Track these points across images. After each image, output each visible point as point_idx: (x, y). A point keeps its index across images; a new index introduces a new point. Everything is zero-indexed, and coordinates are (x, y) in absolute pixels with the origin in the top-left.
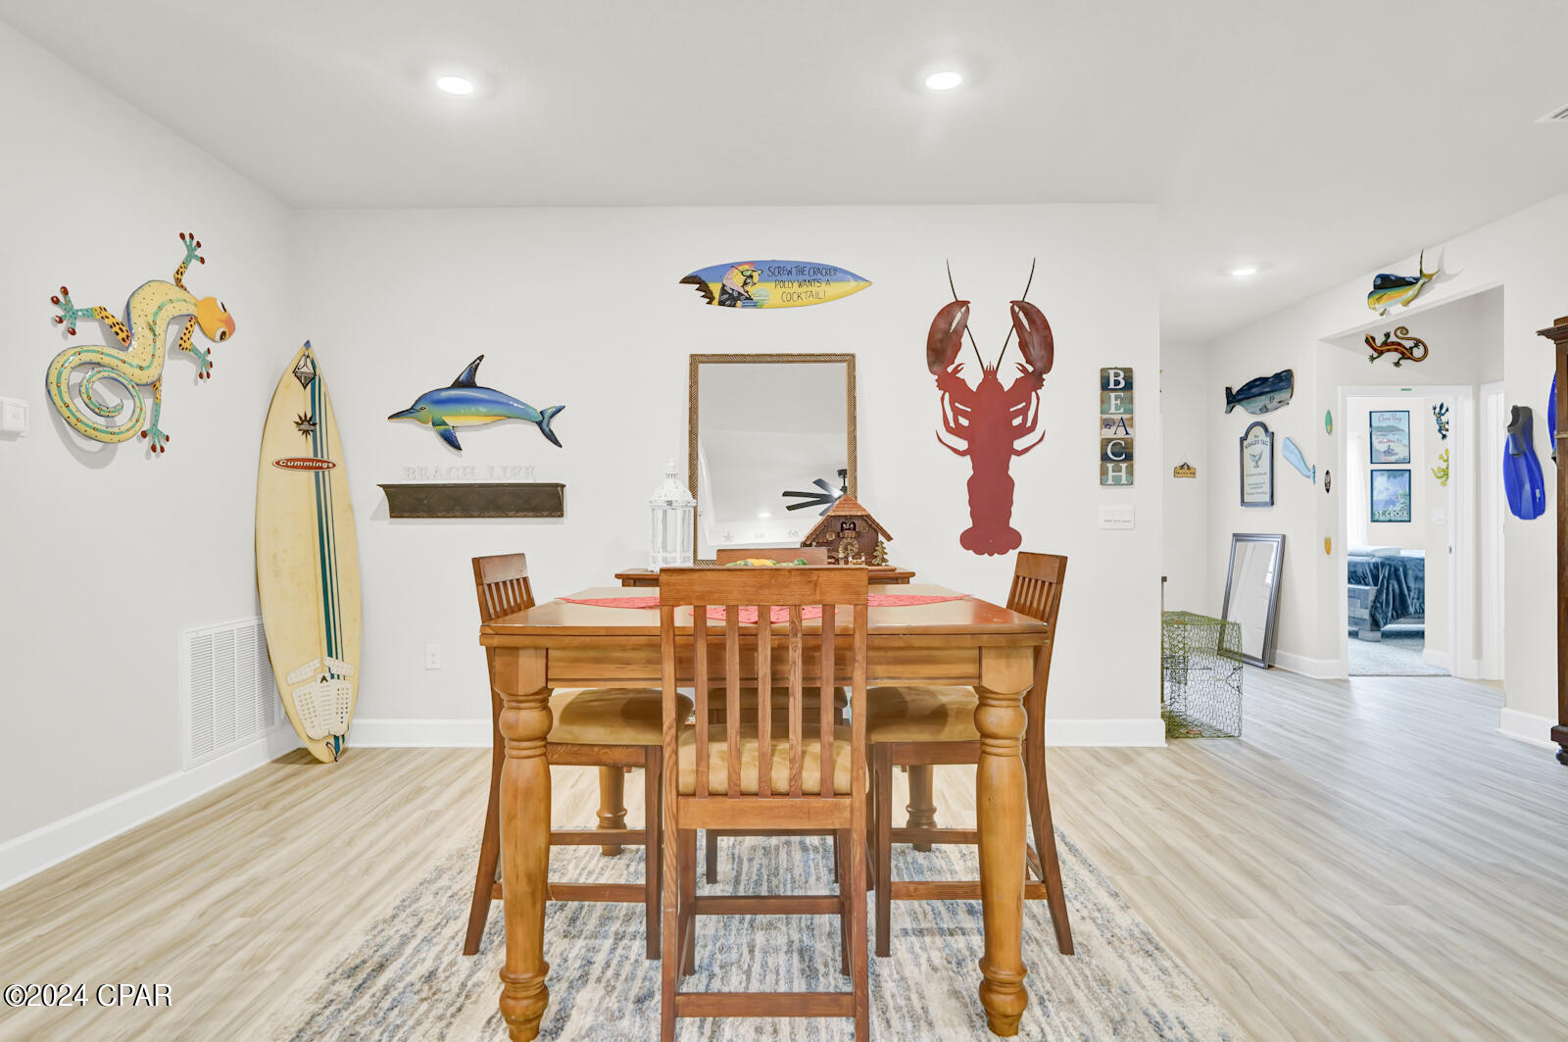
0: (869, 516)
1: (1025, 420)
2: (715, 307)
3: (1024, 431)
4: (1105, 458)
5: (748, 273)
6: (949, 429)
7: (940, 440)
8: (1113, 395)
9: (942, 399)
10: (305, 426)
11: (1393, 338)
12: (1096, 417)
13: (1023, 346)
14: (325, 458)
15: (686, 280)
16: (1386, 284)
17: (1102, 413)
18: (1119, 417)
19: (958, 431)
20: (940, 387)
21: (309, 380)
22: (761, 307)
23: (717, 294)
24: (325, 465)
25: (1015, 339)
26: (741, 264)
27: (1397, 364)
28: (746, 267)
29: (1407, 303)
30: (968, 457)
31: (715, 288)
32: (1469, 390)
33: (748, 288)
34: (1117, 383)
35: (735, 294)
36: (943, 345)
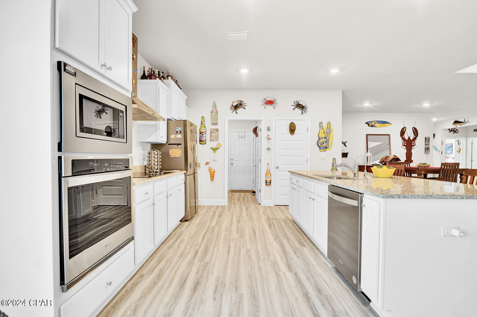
0: (398, 158)
1: (414, 144)
2: (370, 127)
3: (414, 146)
4: (425, 150)
6: (403, 145)
7: (402, 147)
8: (427, 141)
9: (402, 141)
11: (453, 129)
13: (414, 133)
15: (366, 123)
16: (456, 122)
18: (428, 144)
19: (404, 146)
22: (377, 127)
23: (370, 126)
27: (453, 133)
28: (375, 121)
29: (461, 125)
30: (406, 150)
31: (370, 124)
32: (465, 138)
33: (375, 124)
34: (427, 139)
35: (373, 125)
36: (403, 133)
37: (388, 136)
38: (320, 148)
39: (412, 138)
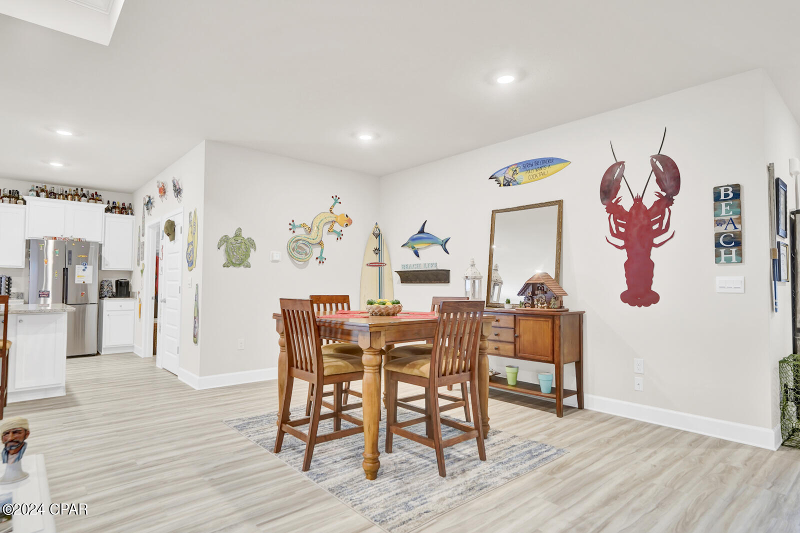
1: (661, 225)
3: (660, 232)
4: (718, 245)
5: (515, 169)
6: (613, 235)
7: (608, 241)
8: (723, 204)
9: (609, 218)
10: (377, 252)
12: (711, 219)
13: (659, 181)
14: (383, 262)
15: (492, 178)
17: (715, 216)
18: (729, 218)
19: (618, 235)
20: (608, 211)
21: (378, 236)
22: (520, 184)
23: (502, 182)
24: (383, 265)
25: (654, 177)
26: (511, 166)
28: (514, 167)
30: (625, 250)
31: (501, 179)
33: (514, 176)
34: (727, 195)
35: (510, 180)
36: (609, 188)
38: (188, 265)
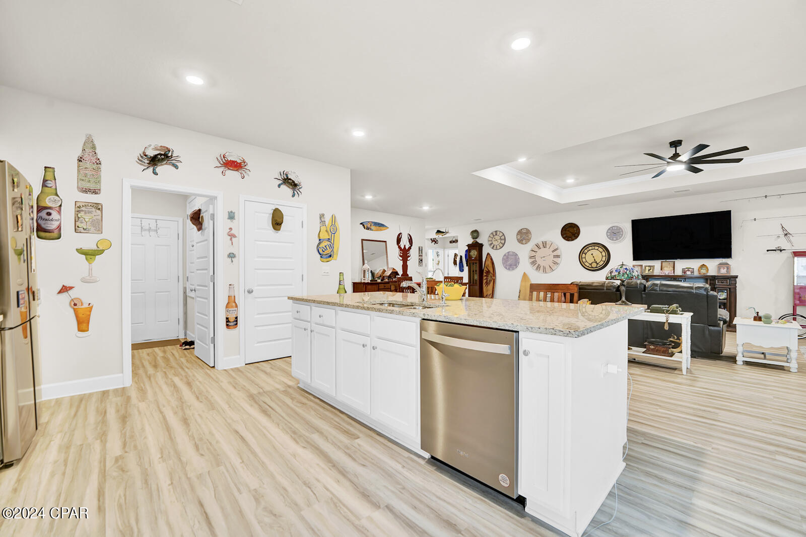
0: (396, 272)
2: (365, 230)
3: (409, 256)
5: (370, 224)
7: (398, 258)
9: (399, 250)
11: (434, 240)
12: (418, 255)
13: (409, 242)
15: (361, 224)
16: (439, 232)
18: (421, 255)
19: (400, 256)
22: (373, 231)
23: (366, 227)
26: (369, 222)
27: (434, 244)
29: (441, 235)
30: (402, 261)
33: (370, 227)
35: (368, 227)
36: (399, 241)
37: (384, 243)
38: (321, 257)
39: (407, 248)
